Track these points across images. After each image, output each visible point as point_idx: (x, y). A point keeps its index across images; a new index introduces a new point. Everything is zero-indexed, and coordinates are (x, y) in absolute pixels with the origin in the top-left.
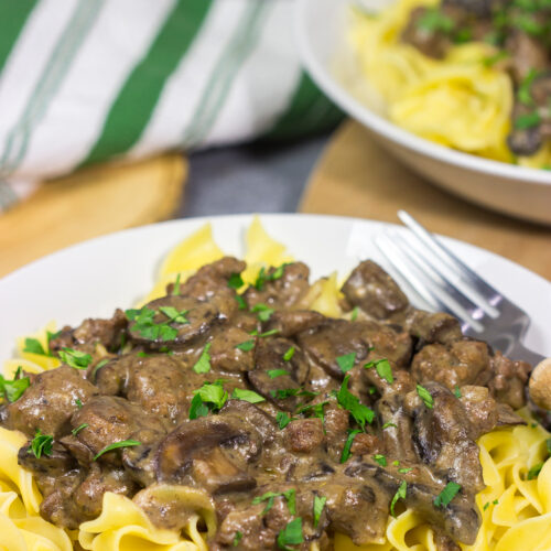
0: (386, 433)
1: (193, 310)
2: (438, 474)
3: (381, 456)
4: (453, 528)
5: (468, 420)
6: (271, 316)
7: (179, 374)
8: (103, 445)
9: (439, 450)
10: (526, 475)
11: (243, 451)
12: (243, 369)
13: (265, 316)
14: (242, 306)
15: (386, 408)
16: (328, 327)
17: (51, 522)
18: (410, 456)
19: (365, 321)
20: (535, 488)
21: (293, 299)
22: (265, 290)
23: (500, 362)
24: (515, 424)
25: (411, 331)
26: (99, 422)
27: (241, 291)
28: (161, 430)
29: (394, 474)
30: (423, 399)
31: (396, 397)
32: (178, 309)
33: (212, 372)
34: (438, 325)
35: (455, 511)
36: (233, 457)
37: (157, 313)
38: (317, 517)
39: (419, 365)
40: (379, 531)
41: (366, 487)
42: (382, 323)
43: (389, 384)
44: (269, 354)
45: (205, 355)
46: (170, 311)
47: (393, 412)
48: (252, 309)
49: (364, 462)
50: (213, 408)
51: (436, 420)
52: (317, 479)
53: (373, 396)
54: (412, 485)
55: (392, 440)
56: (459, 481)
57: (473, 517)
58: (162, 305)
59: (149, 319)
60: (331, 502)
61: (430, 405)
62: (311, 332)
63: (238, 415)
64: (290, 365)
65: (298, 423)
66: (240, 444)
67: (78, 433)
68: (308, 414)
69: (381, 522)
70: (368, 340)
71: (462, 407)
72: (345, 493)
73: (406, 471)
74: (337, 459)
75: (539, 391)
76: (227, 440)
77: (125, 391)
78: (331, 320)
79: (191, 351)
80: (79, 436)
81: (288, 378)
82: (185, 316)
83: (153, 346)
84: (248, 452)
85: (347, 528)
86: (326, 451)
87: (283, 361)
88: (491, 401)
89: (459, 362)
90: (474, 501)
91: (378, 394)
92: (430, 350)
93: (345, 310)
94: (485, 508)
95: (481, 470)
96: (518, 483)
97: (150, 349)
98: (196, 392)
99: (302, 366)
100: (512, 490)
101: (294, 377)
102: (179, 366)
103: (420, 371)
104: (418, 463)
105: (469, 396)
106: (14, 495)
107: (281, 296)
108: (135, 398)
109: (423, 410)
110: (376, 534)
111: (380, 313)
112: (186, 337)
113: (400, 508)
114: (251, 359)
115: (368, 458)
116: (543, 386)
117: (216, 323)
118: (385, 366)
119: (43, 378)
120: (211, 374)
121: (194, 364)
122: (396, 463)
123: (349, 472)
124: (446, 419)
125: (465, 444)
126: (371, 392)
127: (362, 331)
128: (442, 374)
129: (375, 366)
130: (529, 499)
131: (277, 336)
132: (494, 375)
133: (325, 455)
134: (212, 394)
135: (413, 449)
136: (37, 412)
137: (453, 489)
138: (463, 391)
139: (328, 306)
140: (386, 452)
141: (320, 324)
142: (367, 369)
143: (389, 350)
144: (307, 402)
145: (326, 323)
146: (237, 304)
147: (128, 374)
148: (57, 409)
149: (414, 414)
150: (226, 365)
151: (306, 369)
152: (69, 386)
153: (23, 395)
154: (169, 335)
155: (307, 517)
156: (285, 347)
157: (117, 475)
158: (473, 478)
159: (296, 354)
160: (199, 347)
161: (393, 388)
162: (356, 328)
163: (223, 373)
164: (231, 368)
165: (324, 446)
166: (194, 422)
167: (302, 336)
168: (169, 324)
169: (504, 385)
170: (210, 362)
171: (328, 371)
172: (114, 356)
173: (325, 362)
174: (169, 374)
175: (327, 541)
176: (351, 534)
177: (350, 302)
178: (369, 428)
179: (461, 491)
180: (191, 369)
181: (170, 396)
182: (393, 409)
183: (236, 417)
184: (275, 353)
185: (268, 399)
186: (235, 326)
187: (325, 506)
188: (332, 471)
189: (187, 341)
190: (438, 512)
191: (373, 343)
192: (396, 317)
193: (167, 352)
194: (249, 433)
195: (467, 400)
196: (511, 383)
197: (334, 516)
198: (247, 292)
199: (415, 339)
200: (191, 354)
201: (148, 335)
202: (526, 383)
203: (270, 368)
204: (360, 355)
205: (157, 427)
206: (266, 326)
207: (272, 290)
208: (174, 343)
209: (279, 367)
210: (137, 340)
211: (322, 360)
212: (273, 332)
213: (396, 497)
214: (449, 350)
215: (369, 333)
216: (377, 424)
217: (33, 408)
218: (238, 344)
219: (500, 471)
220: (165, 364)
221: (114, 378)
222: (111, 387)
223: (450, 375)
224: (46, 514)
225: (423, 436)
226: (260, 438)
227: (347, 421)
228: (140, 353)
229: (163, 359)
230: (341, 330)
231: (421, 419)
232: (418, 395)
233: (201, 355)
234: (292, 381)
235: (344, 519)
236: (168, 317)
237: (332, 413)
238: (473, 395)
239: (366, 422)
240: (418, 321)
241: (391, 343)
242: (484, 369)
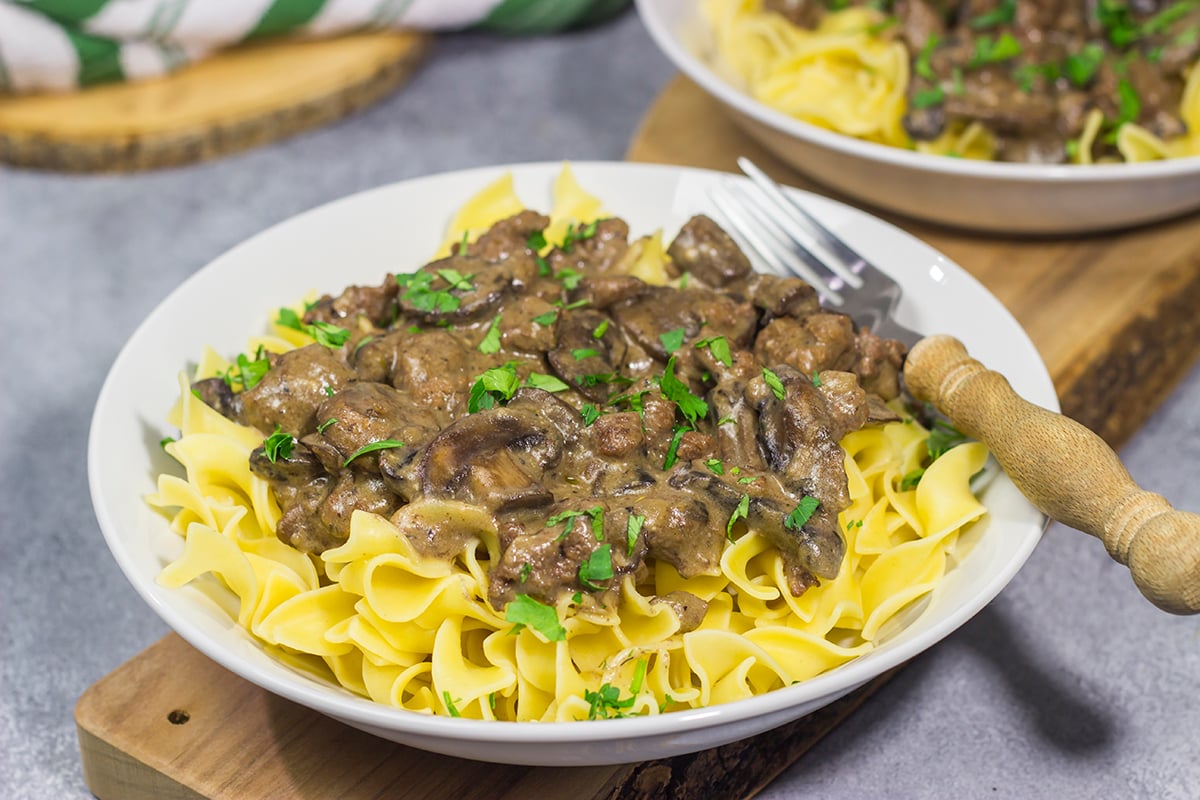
0: (723, 430)
1: (481, 273)
2: (789, 486)
3: (716, 461)
4: (809, 557)
5: (830, 416)
6: (579, 283)
7: (460, 355)
8: (356, 447)
9: (791, 454)
10: (899, 484)
11: (537, 455)
12: (541, 348)
13: (571, 283)
14: (543, 270)
15: (723, 399)
16: (651, 297)
17: (292, 545)
18: (754, 461)
19: (696, 289)
20: (913, 502)
21: (607, 263)
22: (574, 252)
23: (868, 341)
24: (888, 421)
25: (755, 300)
26: (351, 416)
27: (543, 252)
28: (434, 427)
29: (733, 485)
30: (772, 387)
31: (736, 384)
32: (461, 272)
33: (502, 351)
34: (791, 294)
35: (812, 535)
36: (524, 463)
37: (436, 277)
38: (632, 543)
39: (764, 345)
40: (714, 559)
41: (696, 502)
42: (718, 291)
43: (727, 368)
44: (575, 329)
45: (494, 330)
46: (452, 275)
47: (732, 405)
48: (557, 275)
49: (693, 469)
50: (500, 398)
51: (788, 414)
52: (633, 492)
53: (706, 384)
54: (756, 500)
55: (730, 440)
56: (817, 495)
57: (836, 541)
58: (442, 268)
59: (424, 285)
60: (650, 522)
61: (779, 395)
62: (629, 303)
63: (532, 408)
64: (601, 344)
65: (609, 418)
66: (533, 445)
67: (324, 430)
68: (623, 405)
69: (716, 547)
70: (700, 313)
71: (822, 398)
72: (669, 511)
73: (749, 481)
74: (659, 465)
75: (918, 379)
76: (517, 440)
77: (391, 376)
78: (654, 288)
79: (476, 325)
80: (326, 435)
81: (599, 360)
82: (470, 281)
83: (428, 319)
84: (544, 456)
85: (671, 556)
86: (646, 454)
87: (593, 338)
88: (861, 391)
89: (816, 340)
90: (836, 521)
91: (713, 382)
92: (779, 325)
93: (672, 277)
94: (849, 527)
95: (847, 482)
96: (890, 496)
97: (425, 322)
98: (478, 378)
99: (617, 345)
100: (882, 504)
101: (607, 359)
102: (461, 345)
103: (766, 352)
104: (764, 471)
105: (832, 384)
106: (243, 511)
107: (593, 260)
108: (402, 386)
109: (770, 402)
110: (709, 563)
111: (716, 280)
112: (470, 308)
113: (740, 528)
114: (552, 336)
115: (699, 464)
116: (923, 372)
117: (508, 291)
118: (721, 346)
119: (286, 359)
120: (500, 354)
121: (480, 342)
122: (735, 470)
123: (675, 483)
124: (801, 413)
125: (826, 447)
126: (704, 379)
127: (692, 302)
128: (794, 355)
129: (709, 344)
130: (905, 516)
131: (586, 307)
132: (859, 358)
133: (644, 459)
134: (499, 380)
135: (758, 451)
136: (276, 404)
137: (809, 505)
138: (824, 379)
139: (651, 271)
140: (723, 456)
141: (640, 292)
142: (699, 349)
143: (727, 326)
144: (622, 391)
145: (648, 292)
146: (537, 267)
147: (395, 354)
148: (302, 398)
149: (760, 406)
150: (521, 343)
151: (622, 349)
152: (319, 370)
153: (261, 381)
154: (449, 305)
155: (619, 542)
156: (597, 321)
157: (373, 486)
158: (835, 492)
159: (610, 329)
160: (487, 320)
161: (731, 373)
162: (686, 298)
163: (516, 354)
164: (527, 347)
165: (643, 449)
166: (474, 416)
167: (617, 307)
168: (449, 291)
169: (872, 369)
170: (501, 339)
171: (650, 352)
172: (382, 332)
173: (646, 341)
174: (447, 354)
175: (645, 573)
176: (676, 563)
177: (679, 267)
178: (702, 425)
179: (819, 508)
180: (475, 348)
181: (446, 382)
182: (732, 400)
183: (529, 410)
184: (583, 328)
185: (573, 387)
186: (534, 294)
187: (643, 528)
188: (653, 481)
189: (471, 313)
190: (790, 536)
191: (707, 317)
192: (735, 286)
193: (446, 326)
194: (545, 432)
195: (829, 389)
196: (880, 367)
197: (654, 541)
198: (551, 253)
199: (760, 310)
200: (477, 329)
201: (424, 304)
202: (901, 368)
203: (577, 347)
204: (689, 332)
205: (428, 423)
206: (573, 295)
207: (582, 252)
208: (455, 315)
209: (587, 345)
210: (408, 311)
211: (641, 338)
212: (581, 303)
213: (735, 516)
214: (802, 326)
215: (701, 303)
216: (711, 419)
217: (272, 398)
218: (536, 318)
219: (867, 480)
220: (442, 342)
221: (379, 359)
222: (373, 371)
223: (804, 358)
224: (285, 535)
225: (771, 435)
226: (560, 437)
227: (673, 415)
228: (413, 328)
229: (440, 335)
230: (667, 300)
231: (768, 413)
232: (765, 382)
233: (489, 330)
234: (605, 365)
235: (667, 545)
236: (449, 283)
237: (653, 406)
238: (836, 385)
239: (698, 416)
240: (765, 288)
241: (730, 317)
242: (847, 350)
